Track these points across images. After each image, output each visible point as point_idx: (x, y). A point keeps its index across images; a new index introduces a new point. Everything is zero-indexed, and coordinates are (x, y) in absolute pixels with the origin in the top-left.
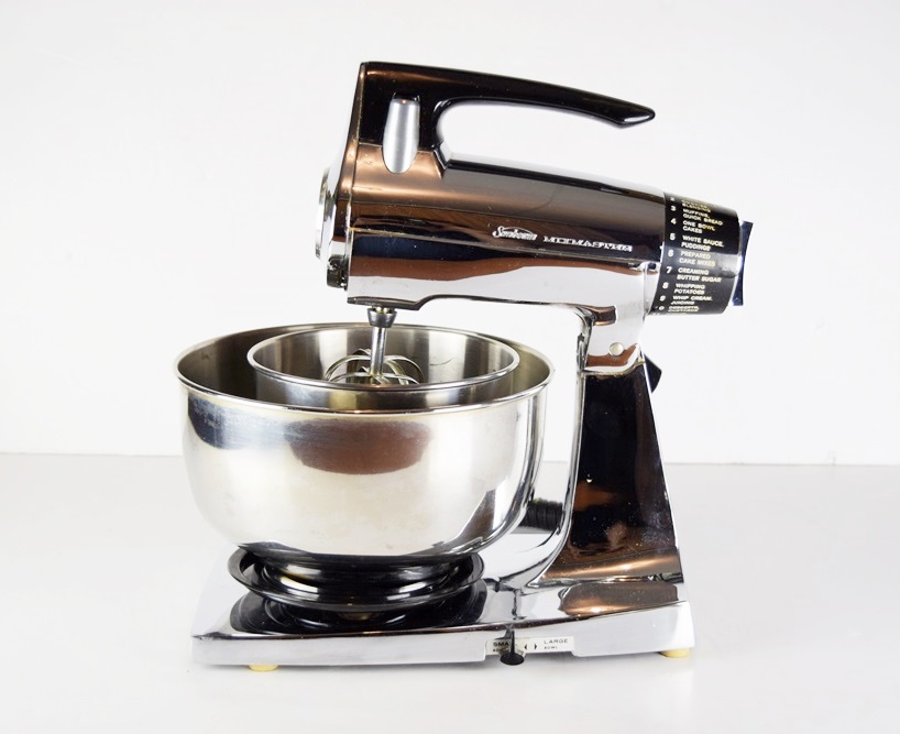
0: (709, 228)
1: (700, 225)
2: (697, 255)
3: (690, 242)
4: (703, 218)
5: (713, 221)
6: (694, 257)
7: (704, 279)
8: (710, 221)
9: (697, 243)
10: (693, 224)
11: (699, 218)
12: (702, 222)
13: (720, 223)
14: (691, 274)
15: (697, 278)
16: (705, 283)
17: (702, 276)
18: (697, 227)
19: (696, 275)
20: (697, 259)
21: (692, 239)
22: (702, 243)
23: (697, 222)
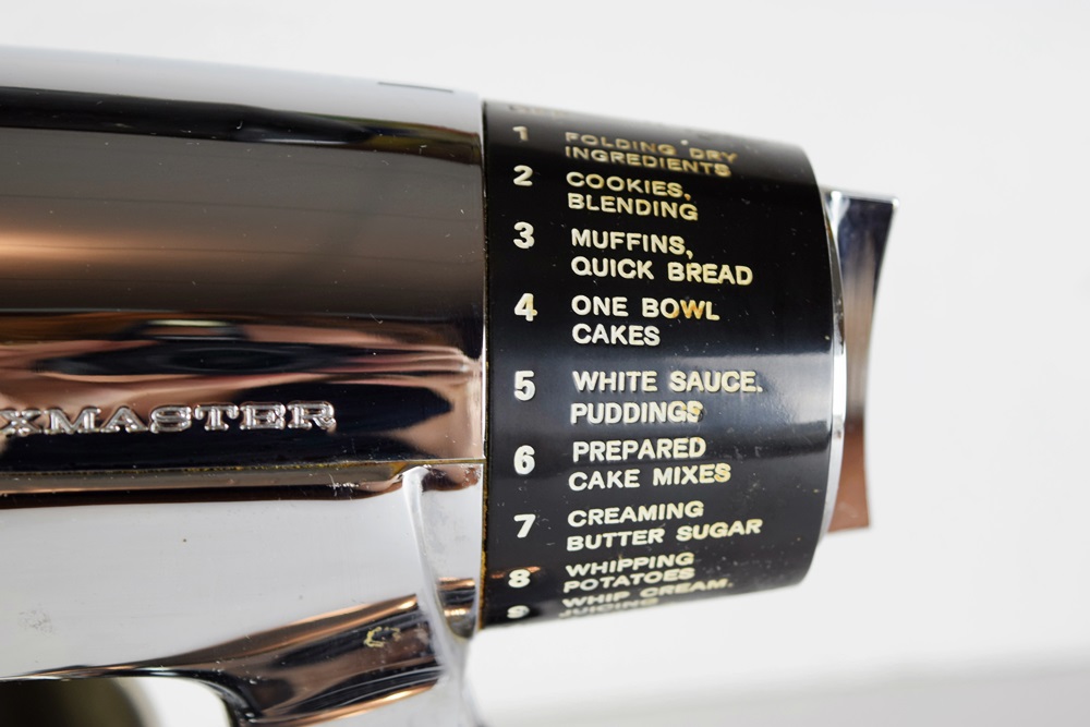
0: (693, 309)
1: (650, 307)
2: (647, 449)
3: (607, 395)
4: (660, 261)
5: (706, 273)
6: (632, 461)
7: (684, 534)
8: (695, 271)
9: (639, 397)
10: (617, 305)
11: (644, 269)
12: (661, 287)
13: (743, 276)
14: (629, 526)
15: (657, 535)
16: (692, 545)
17: (672, 526)
18: (635, 316)
19: (648, 525)
20: (646, 466)
21: (614, 380)
22: (662, 395)
23: (634, 291)
